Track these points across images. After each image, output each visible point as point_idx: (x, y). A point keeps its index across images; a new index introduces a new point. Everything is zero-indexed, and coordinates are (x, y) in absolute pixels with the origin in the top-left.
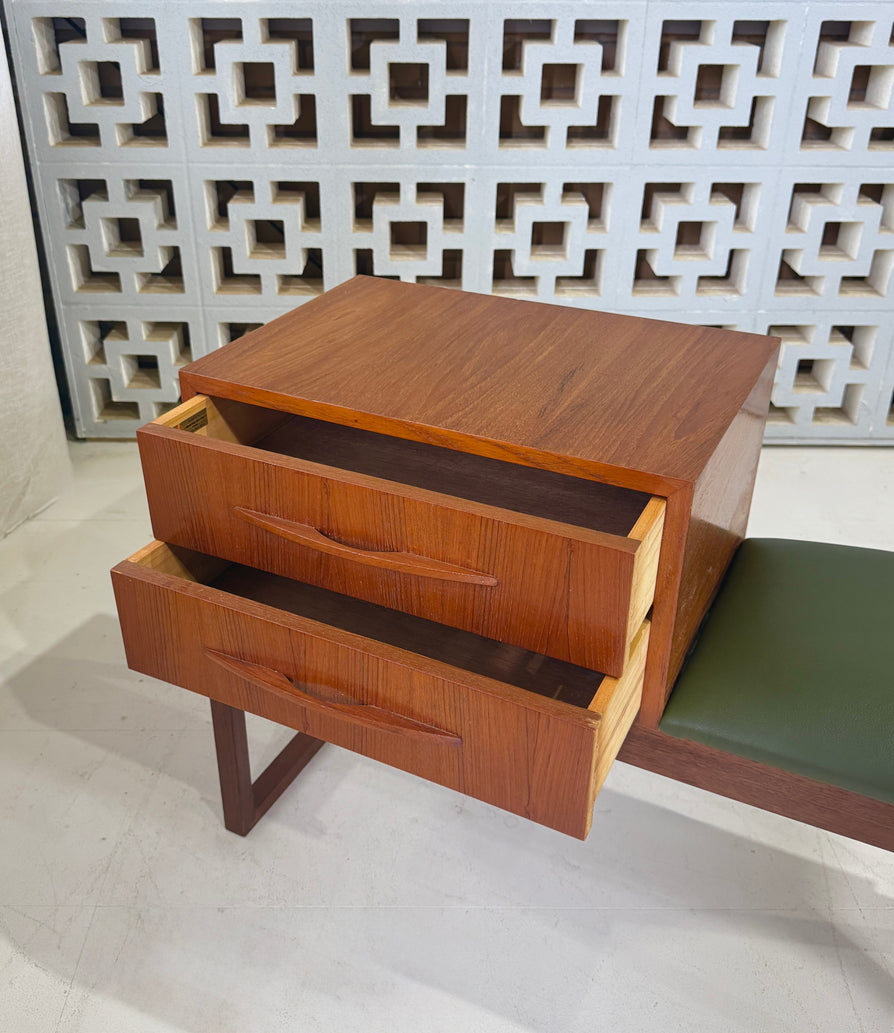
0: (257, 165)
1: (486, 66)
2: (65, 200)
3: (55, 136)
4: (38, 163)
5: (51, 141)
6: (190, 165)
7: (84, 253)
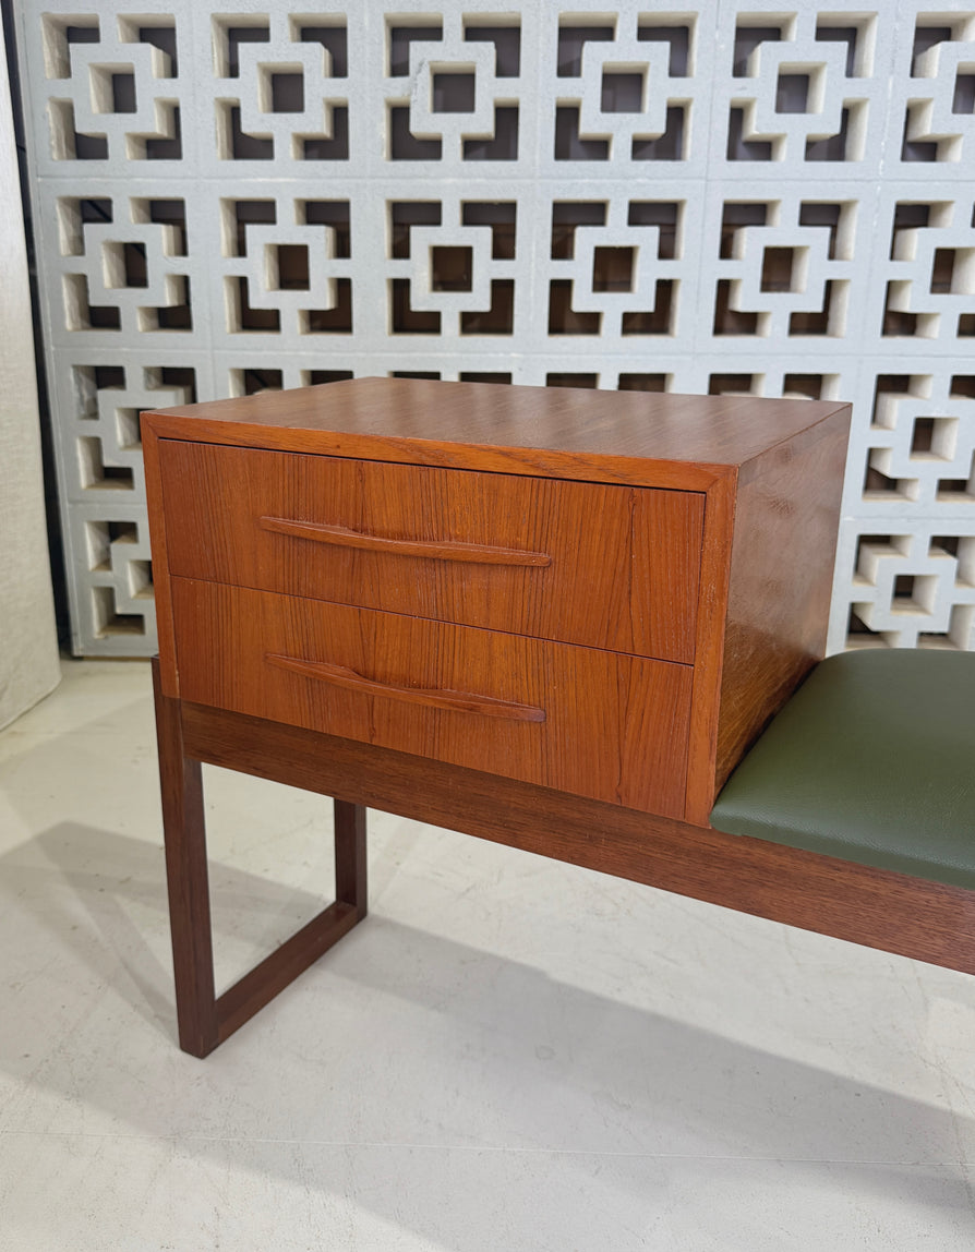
0: (287, 353)
1: (534, 249)
2: (80, 390)
3: (73, 322)
4: (52, 348)
5: (69, 325)
6: (216, 352)
7: (95, 445)
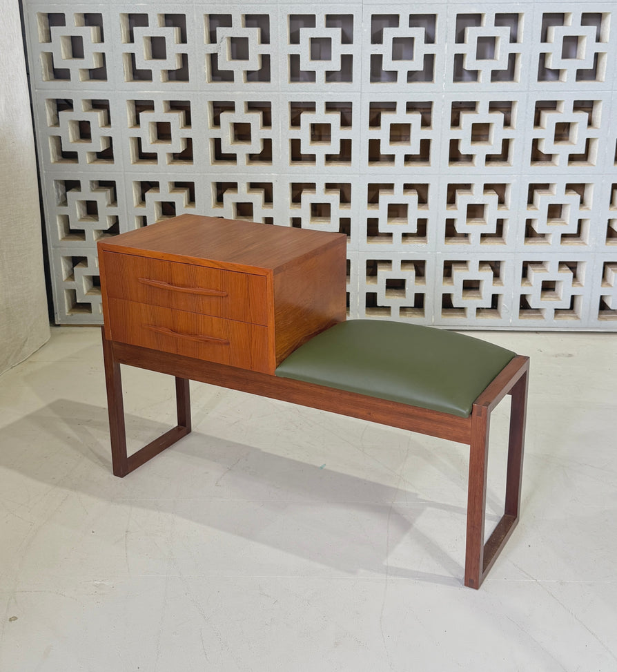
0: (161, 174)
2: (58, 191)
3: (54, 157)
4: (44, 172)
5: (52, 160)
6: (126, 173)
7: (66, 219)
